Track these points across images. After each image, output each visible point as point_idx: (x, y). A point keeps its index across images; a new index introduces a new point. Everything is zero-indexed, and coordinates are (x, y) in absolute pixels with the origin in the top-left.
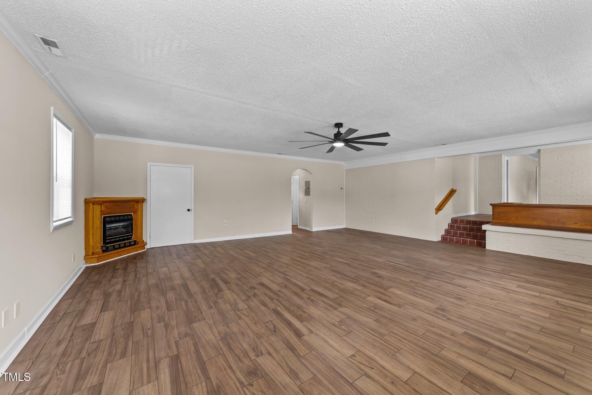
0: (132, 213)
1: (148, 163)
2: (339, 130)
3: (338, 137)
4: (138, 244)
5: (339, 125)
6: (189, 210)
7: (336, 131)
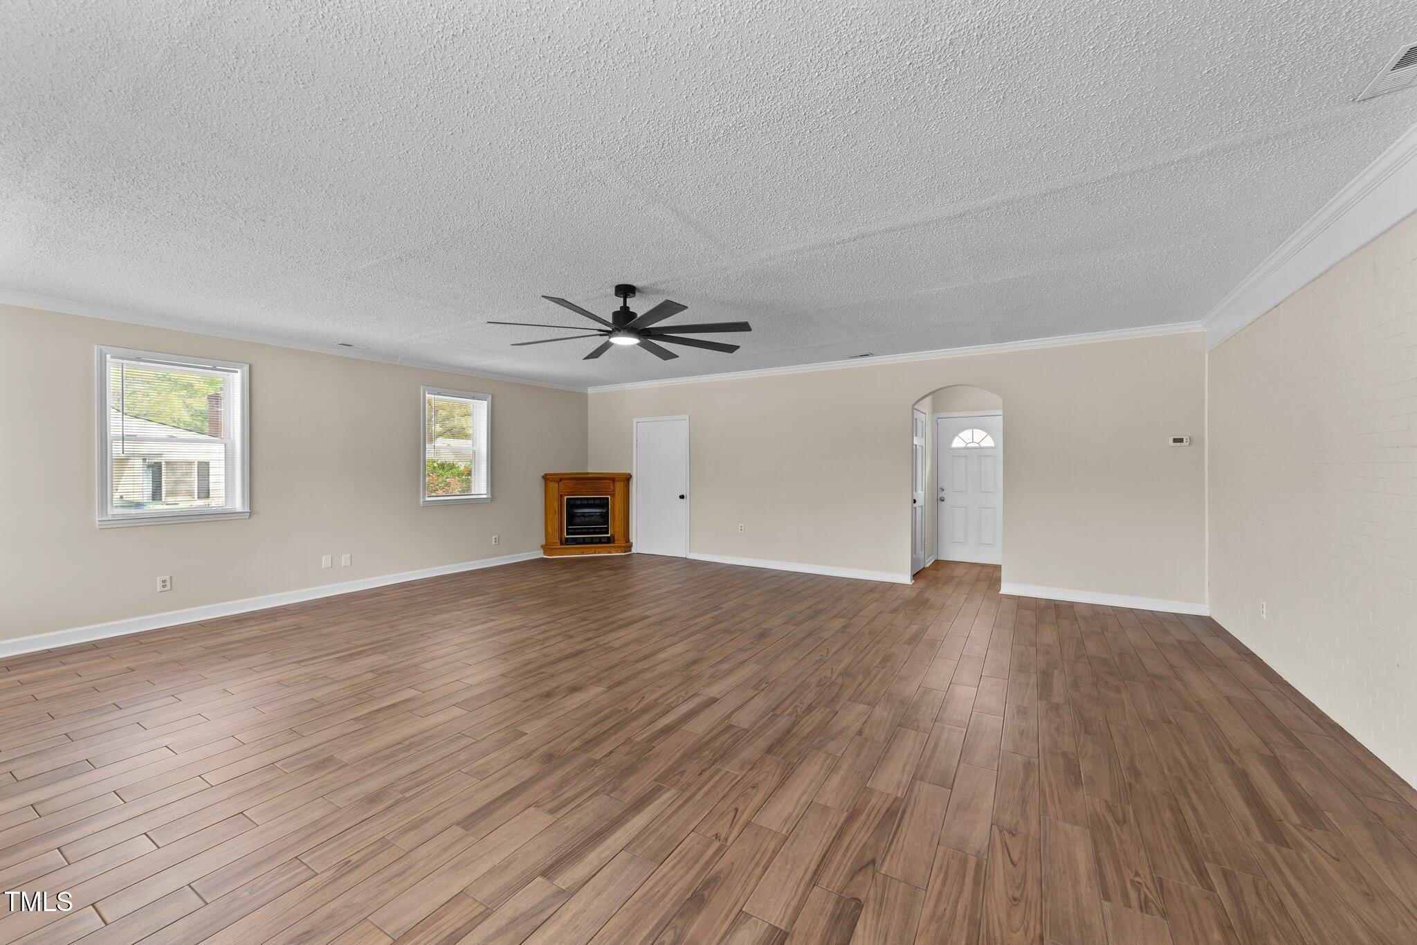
0: (609, 497)
1: (634, 419)
2: (625, 302)
3: (624, 321)
4: (614, 543)
5: (625, 291)
6: (682, 497)
7: (617, 303)
